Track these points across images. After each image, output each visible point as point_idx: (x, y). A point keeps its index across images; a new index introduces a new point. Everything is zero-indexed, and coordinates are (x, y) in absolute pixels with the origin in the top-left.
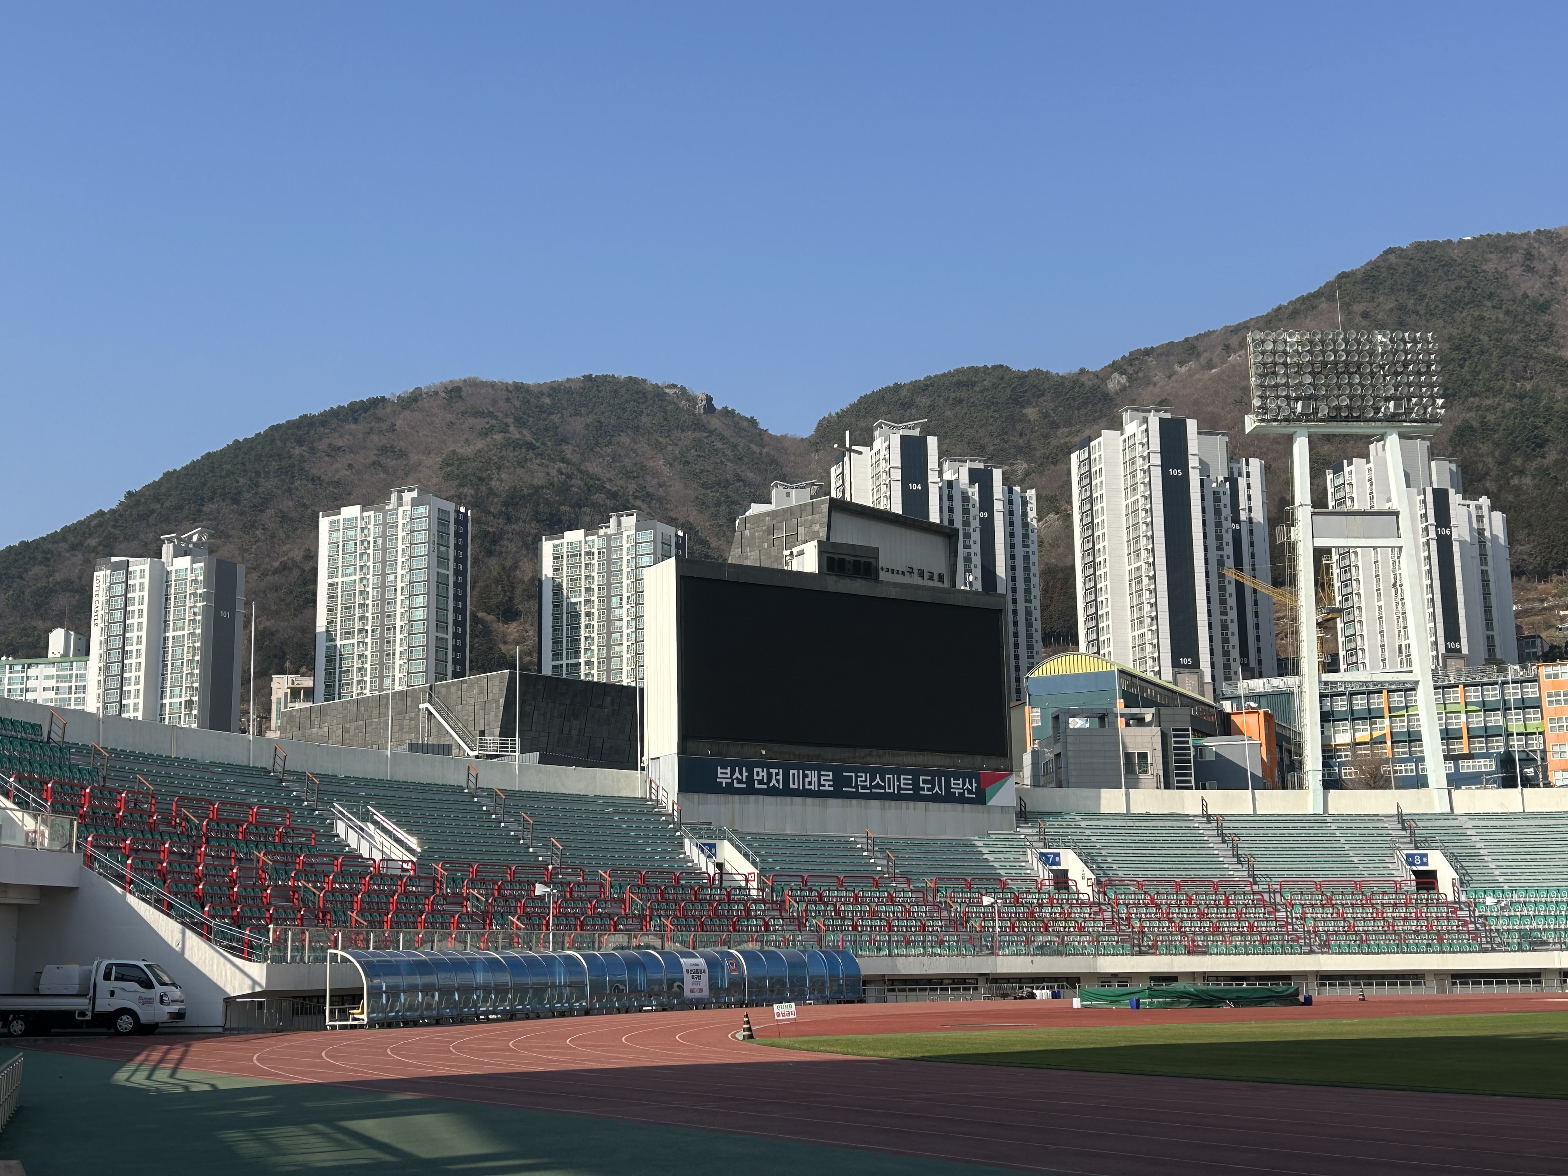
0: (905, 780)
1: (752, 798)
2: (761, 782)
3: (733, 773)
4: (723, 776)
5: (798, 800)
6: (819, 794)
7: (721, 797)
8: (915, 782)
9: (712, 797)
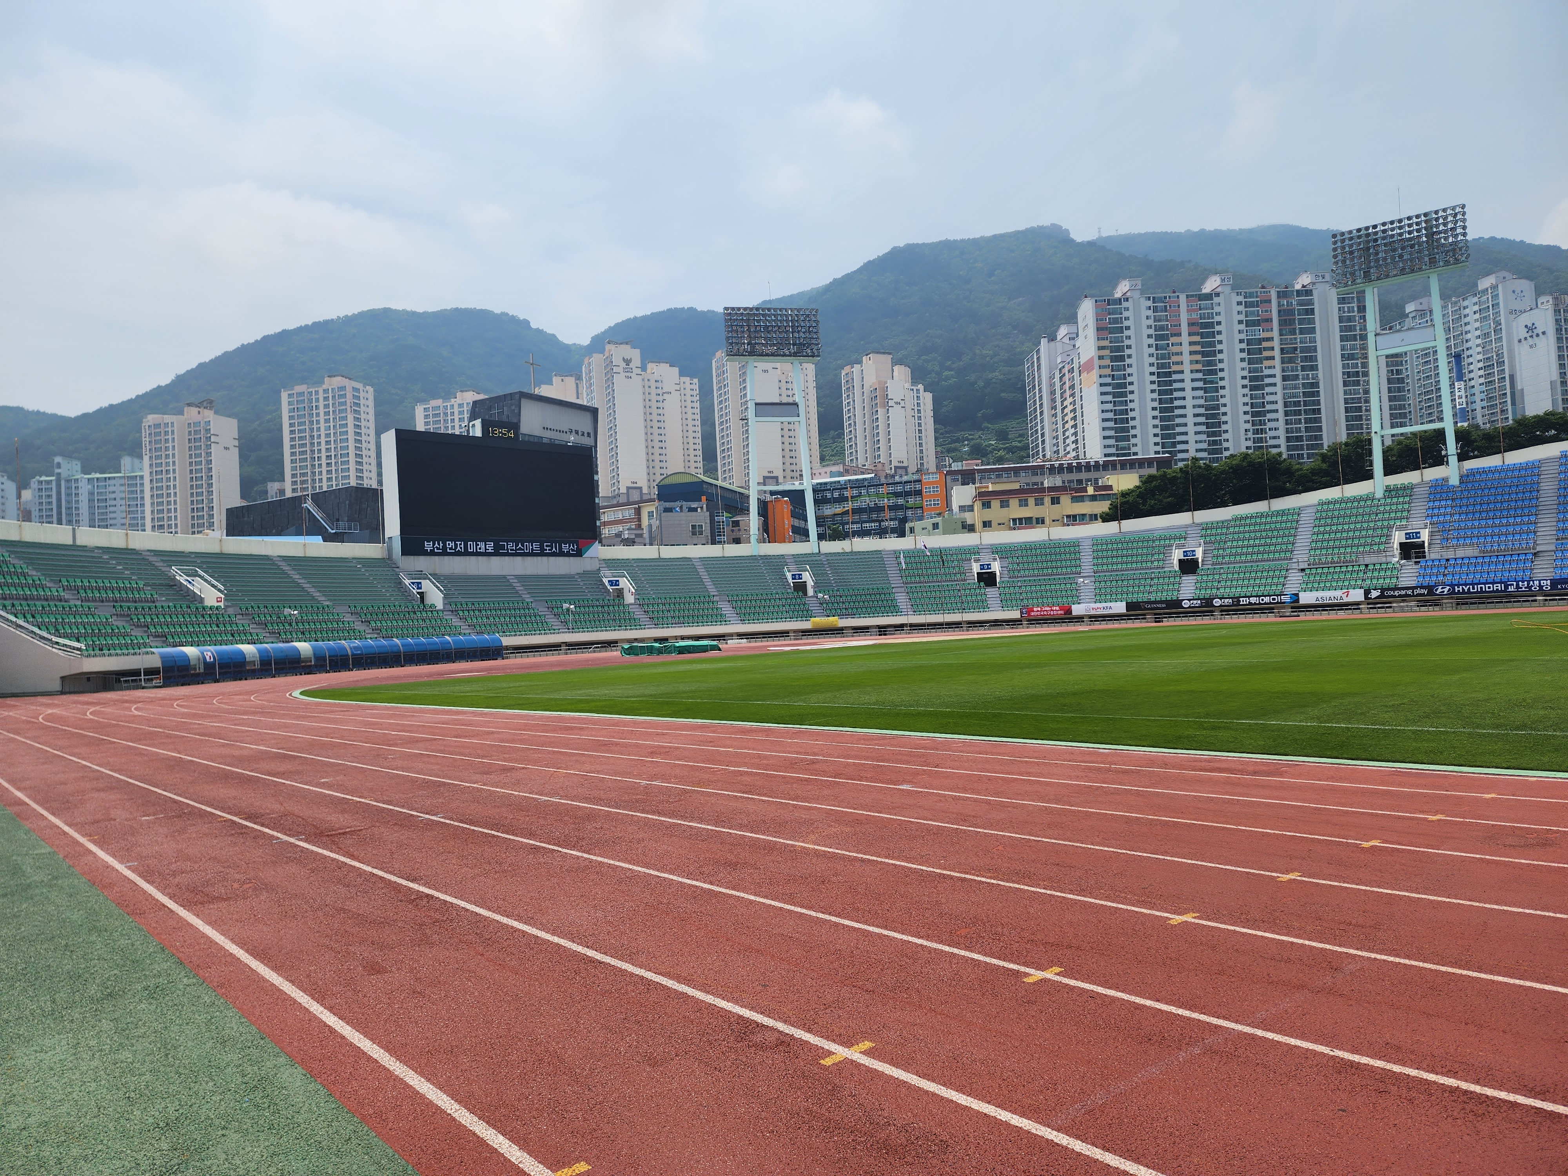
0: (536, 546)
1: (446, 557)
2: (450, 549)
3: (434, 544)
4: (428, 546)
5: (473, 558)
6: (486, 554)
7: (428, 558)
8: (542, 547)
9: (422, 558)
